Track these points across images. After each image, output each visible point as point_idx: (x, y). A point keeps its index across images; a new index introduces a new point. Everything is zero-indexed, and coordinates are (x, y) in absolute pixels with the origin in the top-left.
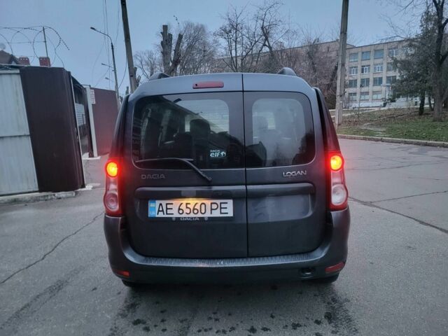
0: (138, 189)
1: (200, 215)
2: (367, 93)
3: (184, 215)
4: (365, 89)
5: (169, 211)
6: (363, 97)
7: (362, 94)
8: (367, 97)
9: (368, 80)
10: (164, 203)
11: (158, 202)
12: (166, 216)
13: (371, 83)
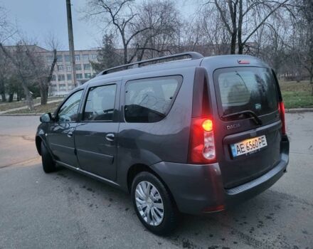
0: (226, 138)
1: (256, 148)
2: (64, 85)
3: (250, 151)
4: (62, 82)
5: (243, 150)
6: (61, 88)
7: (60, 85)
8: (64, 88)
9: (63, 76)
10: (239, 144)
11: (236, 145)
12: (242, 154)
13: (66, 77)
